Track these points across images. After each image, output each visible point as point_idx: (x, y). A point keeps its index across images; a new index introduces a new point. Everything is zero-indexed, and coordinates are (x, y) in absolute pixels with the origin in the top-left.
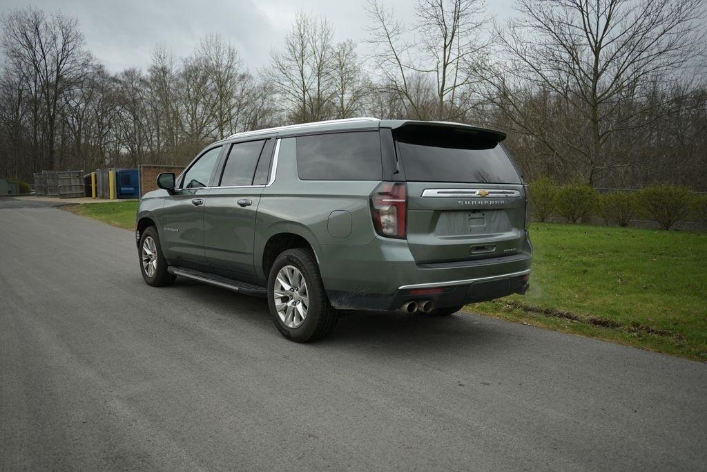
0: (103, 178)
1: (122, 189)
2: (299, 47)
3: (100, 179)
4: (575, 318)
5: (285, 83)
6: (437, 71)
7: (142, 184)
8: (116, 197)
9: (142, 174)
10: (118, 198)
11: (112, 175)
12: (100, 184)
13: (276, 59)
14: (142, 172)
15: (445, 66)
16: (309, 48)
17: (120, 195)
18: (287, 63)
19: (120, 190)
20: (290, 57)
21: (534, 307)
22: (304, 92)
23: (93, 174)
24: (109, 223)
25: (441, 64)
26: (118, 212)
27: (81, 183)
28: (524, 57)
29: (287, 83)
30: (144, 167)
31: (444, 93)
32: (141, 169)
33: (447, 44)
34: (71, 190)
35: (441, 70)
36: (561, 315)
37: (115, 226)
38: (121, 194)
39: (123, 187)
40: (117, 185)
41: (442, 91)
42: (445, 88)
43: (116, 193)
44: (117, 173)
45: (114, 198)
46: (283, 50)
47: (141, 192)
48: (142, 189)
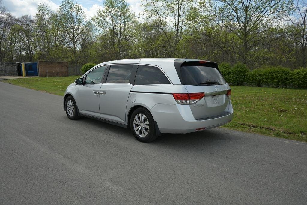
1: (29, 72)
6: (175, 19)
7: (39, 69)
9: (39, 65)
10: (27, 76)
11: (23, 65)
14: (39, 64)
15: (179, 17)
17: (28, 74)
22: (113, 27)
25: (177, 16)
30: (40, 62)
31: (179, 29)
32: (39, 63)
33: (179, 7)
35: (177, 19)
40: (26, 70)
42: (179, 26)
43: (26, 74)
44: (26, 64)
45: (25, 76)
47: (39, 73)
48: (39, 71)
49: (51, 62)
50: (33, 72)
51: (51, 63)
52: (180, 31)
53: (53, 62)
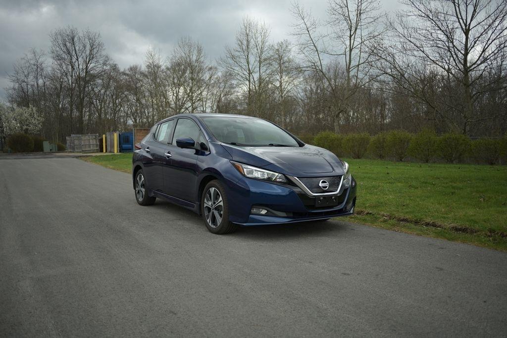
0: (111, 139)
1: (124, 146)
2: (245, 42)
3: (109, 140)
4: (440, 226)
5: (236, 68)
6: (345, 54)
7: (136, 142)
8: (119, 151)
9: (136, 135)
10: (120, 152)
11: (116, 136)
12: (109, 143)
13: (229, 52)
14: (136, 133)
15: (351, 50)
16: (252, 43)
17: (121, 150)
18: (238, 54)
19: (122, 146)
20: (239, 50)
21: (405, 218)
22: (249, 74)
23: (104, 136)
25: (348, 49)
26: (115, 160)
27: (96, 142)
28: (409, 39)
29: (237, 68)
31: (350, 70)
32: (135, 131)
33: (352, 34)
34: (90, 147)
35: (348, 53)
36: (427, 224)
38: (123, 150)
39: (124, 144)
40: (120, 144)
41: (349, 68)
42: (351, 66)
43: (119, 149)
44: (119, 135)
45: (117, 152)
46: (234, 45)
50: (128, 146)
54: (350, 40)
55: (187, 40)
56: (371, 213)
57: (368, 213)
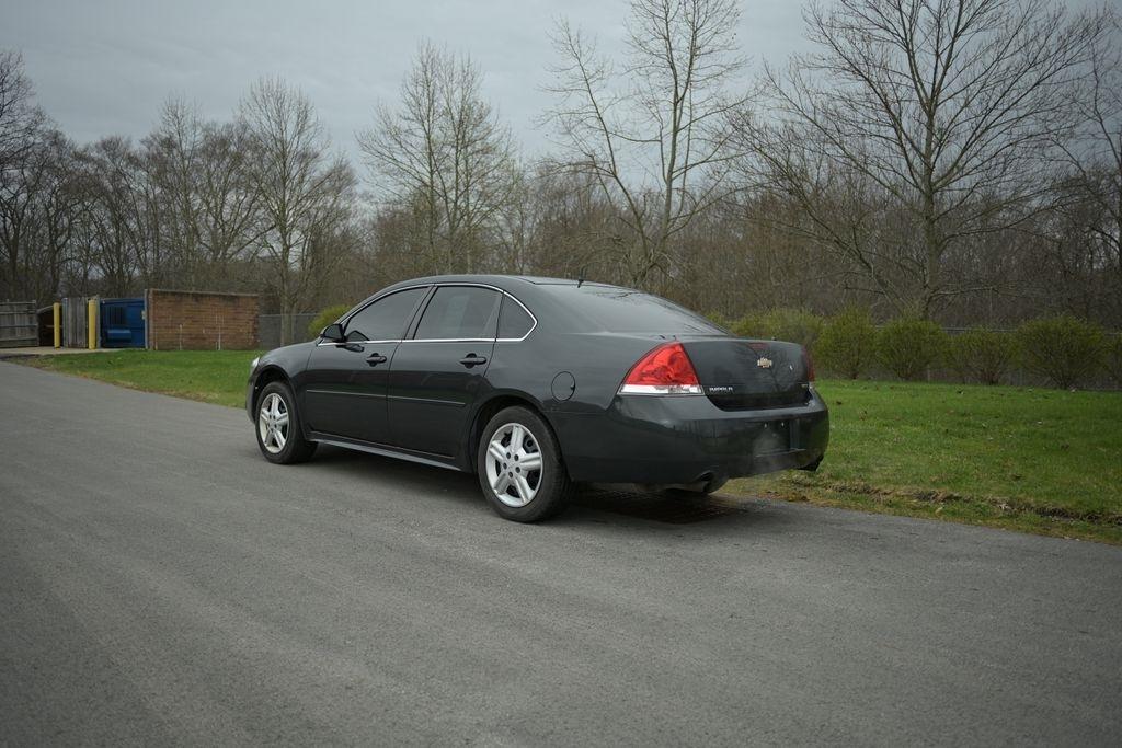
0: (74, 314)
1: (110, 332)
2: (425, 101)
3: (69, 315)
5: (399, 158)
6: (661, 141)
7: (151, 321)
8: (99, 344)
9: (152, 305)
10: (103, 346)
11: (93, 305)
12: (69, 323)
13: (386, 118)
14: (151, 302)
15: (675, 132)
16: (441, 104)
17: (106, 341)
18: (404, 125)
19: (107, 334)
20: (411, 116)
22: (432, 173)
23: (56, 307)
24: (115, 383)
27: (31, 322)
28: (811, 117)
30: (156, 293)
31: (674, 175)
32: (151, 297)
34: (12, 333)
35: (668, 139)
37: (128, 387)
38: (108, 341)
39: (111, 328)
40: (102, 324)
41: (671, 172)
42: (676, 167)
43: (100, 338)
44: (101, 304)
45: (96, 347)
46: (396, 103)
47: (148, 335)
48: (151, 330)
49: (197, 297)
50: (128, 332)
51: (197, 301)
52: (676, 184)
53: (202, 295)
54: (675, 110)
55: (275, 85)
56: (957, 499)
57: (949, 498)
